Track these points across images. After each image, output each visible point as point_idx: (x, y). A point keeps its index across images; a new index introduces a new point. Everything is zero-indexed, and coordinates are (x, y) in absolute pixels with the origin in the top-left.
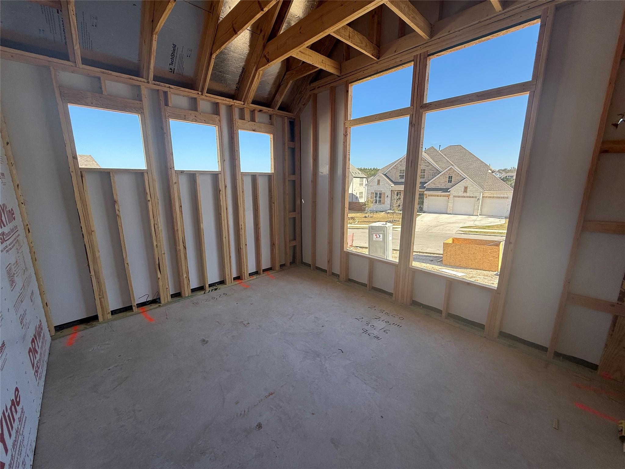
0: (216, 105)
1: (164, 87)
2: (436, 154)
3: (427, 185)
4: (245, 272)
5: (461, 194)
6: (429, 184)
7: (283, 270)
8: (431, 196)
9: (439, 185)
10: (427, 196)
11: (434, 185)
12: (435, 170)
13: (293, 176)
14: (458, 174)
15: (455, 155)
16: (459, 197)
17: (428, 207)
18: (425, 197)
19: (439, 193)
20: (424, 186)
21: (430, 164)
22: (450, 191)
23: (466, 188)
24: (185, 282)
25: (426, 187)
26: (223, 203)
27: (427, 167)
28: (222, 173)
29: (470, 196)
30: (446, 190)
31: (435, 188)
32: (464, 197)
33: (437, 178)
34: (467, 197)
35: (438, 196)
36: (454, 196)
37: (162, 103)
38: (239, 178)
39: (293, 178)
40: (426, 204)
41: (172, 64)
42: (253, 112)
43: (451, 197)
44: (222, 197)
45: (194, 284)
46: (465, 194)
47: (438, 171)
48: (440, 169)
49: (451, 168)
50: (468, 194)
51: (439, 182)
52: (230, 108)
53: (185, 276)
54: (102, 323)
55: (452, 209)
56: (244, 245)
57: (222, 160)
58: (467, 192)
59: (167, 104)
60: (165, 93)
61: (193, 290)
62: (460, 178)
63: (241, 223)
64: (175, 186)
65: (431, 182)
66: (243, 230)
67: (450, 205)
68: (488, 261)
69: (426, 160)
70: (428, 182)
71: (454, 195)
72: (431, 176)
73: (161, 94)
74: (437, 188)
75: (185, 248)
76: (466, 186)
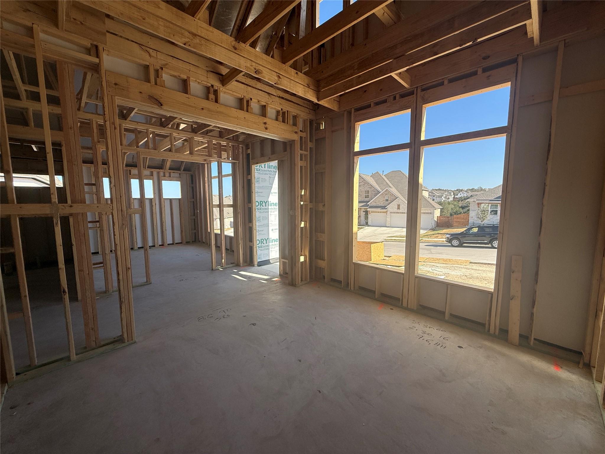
0: (152, 173)
1: (129, 168)
2: (379, 178)
3: (370, 204)
4: (166, 243)
5: (396, 210)
6: (371, 203)
7: (187, 244)
8: (374, 212)
9: (379, 204)
10: (371, 212)
11: (375, 203)
12: (376, 191)
13: (193, 199)
14: (393, 194)
15: (395, 179)
16: (394, 213)
17: (372, 222)
18: (369, 213)
19: (379, 210)
20: (368, 204)
21: (372, 186)
22: (387, 208)
23: (399, 206)
24: (135, 243)
25: (369, 205)
26: (154, 211)
27: (370, 189)
28: (154, 198)
29: (403, 212)
30: (384, 207)
31: (376, 206)
32: (398, 213)
33: (377, 198)
34: (400, 213)
35: (378, 212)
36: (391, 213)
37: (129, 174)
38: (163, 201)
39: (193, 200)
40: (370, 219)
41: (133, 160)
42: (170, 173)
43: (388, 213)
44: (154, 208)
45: (140, 245)
46: (398, 211)
47: (379, 191)
48: (379, 189)
49: (387, 189)
50: (401, 211)
51: (379, 201)
52: (158, 173)
53: (135, 240)
54: (100, 255)
55: (390, 223)
56: (165, 230)
57: (154, 193)
58: (400, 209)
59: (130, 174)
60: (130, 170)
61: (139, 248)
62: (394, 198)
63: (163, 220)
64: (132, 204)
65: (373, 201)
66: (164, 223)
67: (388, 219)
68: (366, 255)
69: (369, 183)
70: (370, 201)
71: (390, 211)
72: (374, 196)
73: (128, 171)
74: (378, 205)
75: (136, 228)
76: (399, 204)
